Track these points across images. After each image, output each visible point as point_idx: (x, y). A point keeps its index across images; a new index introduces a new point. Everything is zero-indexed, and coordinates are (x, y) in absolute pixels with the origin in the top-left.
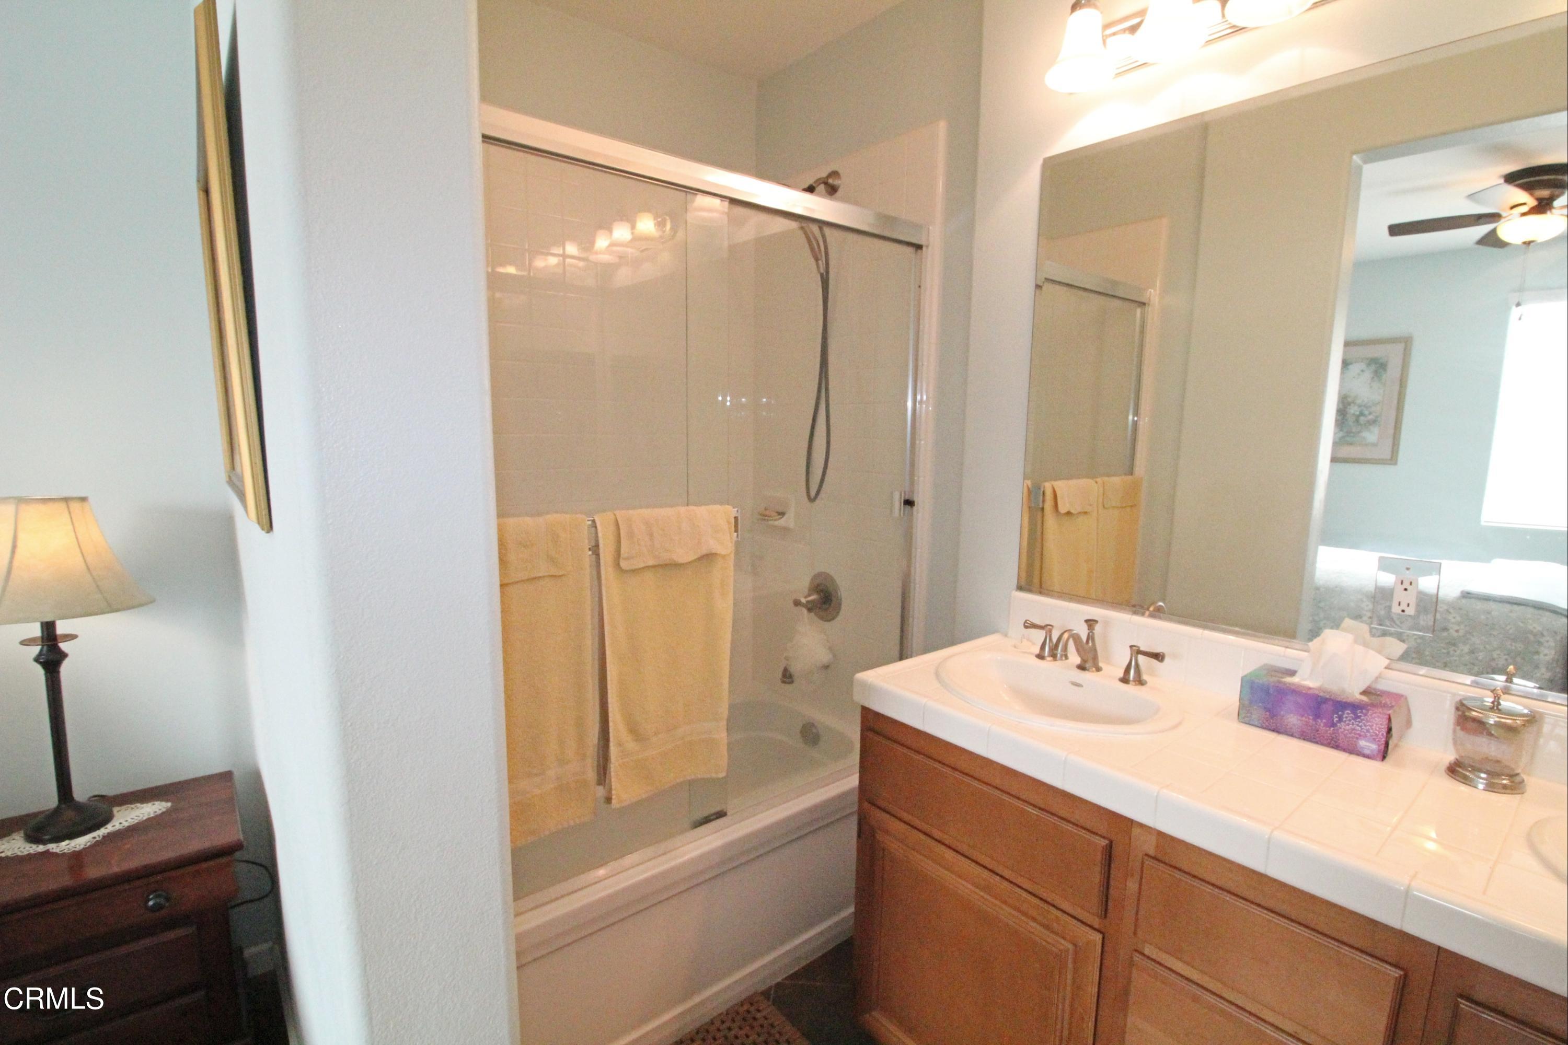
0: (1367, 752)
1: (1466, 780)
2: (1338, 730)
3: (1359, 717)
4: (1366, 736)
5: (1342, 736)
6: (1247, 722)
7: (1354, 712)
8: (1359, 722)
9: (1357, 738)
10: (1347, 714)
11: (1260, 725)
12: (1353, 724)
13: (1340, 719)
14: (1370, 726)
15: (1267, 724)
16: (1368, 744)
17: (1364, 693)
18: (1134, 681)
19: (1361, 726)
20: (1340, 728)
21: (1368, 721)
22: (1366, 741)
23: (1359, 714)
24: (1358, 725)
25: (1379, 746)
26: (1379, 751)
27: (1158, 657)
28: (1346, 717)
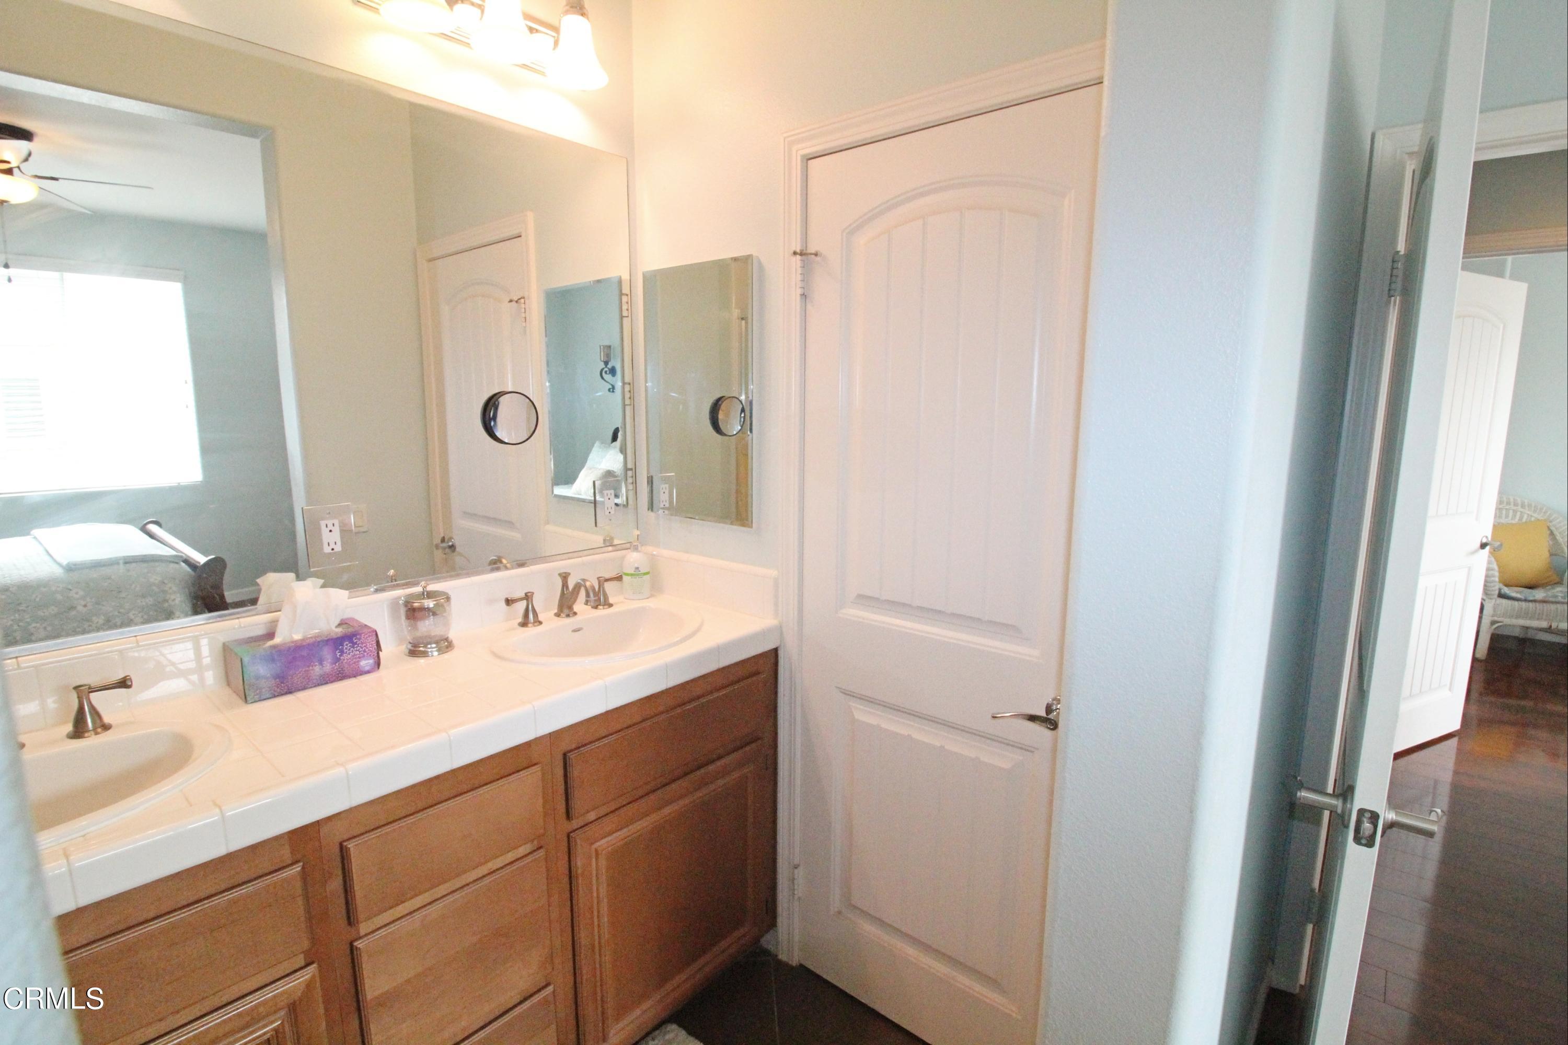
0: (367, 668)
1: (424, 654)
2: (342, 662)
3: (356, 643)
4: (364, 656)
5: (346, 666)
6: (257, 700)
7: (351, 641)
8: (356, 647)
9: (358, 662)
10: (347, 644)
11: (271, 696)
12: (352, 652)
13: (342, 652)
14: (365, 646)
15: (279, 690)
16: (367, 662)
17: (339, 625)
18: (95, 729)
19: (358, 651)
20: (344, 660)
21: (362, 643)
22: (365, 660)
23: (355, 641)
24: (357, 650)
25: (374, 658)
26: (375, 662)
27: (124, 683)
28: (346, 649)
